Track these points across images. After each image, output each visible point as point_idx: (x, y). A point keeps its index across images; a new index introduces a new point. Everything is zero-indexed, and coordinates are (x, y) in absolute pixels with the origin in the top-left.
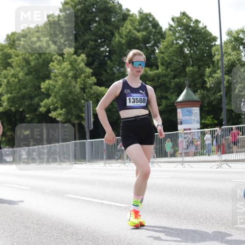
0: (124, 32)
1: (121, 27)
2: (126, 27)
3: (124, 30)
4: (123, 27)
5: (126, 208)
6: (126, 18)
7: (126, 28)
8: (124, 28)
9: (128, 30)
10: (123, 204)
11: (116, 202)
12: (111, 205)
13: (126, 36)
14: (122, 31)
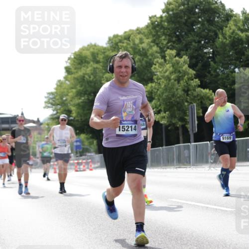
0: (228, 32)
1: (224, 28)
2: (230, 27)
3: (228, 31)
4: (226, 27)
5: (231, 212)
6: (229, 18)
7: (230, 29)
8: (227, 29)
9: (231, 31)
10: (229, 208)
11: (221, 206)
12: (216, 209)
13: (230, 37)
14: (226, 31)
